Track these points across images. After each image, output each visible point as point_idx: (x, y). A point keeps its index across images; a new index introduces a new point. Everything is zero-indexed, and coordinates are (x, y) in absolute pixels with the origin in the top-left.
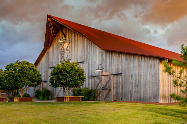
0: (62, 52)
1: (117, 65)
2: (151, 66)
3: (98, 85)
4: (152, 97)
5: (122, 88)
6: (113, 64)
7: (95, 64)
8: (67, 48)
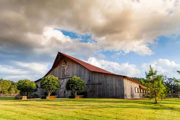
0: (64, 71)
1: (99, 79)
2: (119, 80)
3: (87, 89)
4: (120, 96)
5: (102, 91)
6: (96, 79)
7: (85, 78)
8: (67, 69)
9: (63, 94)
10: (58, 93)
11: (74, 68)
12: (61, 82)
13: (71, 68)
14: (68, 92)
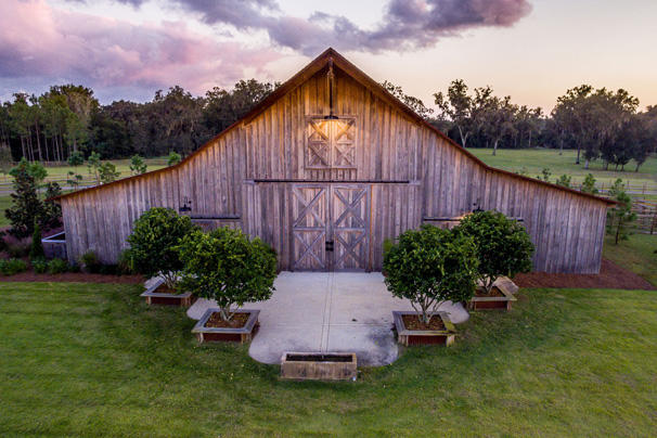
0: (317, 145)
1: (511, 202)
8: (340, 137)
9: (320, 256)
10: (287, 250)
11: (386, 138)
12: (302, 196)
13: (367, 135)
14: (349, 246)
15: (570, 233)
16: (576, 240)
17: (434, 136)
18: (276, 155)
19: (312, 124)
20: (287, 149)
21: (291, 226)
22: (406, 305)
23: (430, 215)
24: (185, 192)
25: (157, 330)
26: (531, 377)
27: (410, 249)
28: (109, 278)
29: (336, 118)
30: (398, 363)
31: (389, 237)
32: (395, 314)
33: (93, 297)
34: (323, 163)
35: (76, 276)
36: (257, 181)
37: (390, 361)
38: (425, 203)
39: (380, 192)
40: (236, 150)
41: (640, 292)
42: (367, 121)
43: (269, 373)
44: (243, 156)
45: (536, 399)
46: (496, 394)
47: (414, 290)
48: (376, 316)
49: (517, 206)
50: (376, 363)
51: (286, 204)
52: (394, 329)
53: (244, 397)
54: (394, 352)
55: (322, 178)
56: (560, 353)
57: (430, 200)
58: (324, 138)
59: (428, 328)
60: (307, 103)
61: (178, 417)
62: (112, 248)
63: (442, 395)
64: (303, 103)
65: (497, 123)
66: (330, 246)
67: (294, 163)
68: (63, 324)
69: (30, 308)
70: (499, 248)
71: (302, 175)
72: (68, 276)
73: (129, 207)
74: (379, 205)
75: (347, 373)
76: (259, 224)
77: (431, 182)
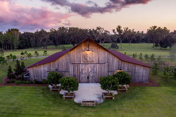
8: (90, 54)
9: (86, 80)
10: (79, 78)
11: (100, 54)
12: (82, 67)
13: (96, 54)
14: (92, 77)
15: (141, 74)
16: (143, 75)
17: (111, 54)
18: (76, 58)
19: (84, 51)
20: (79, 57)
21: (80, 74)
22: (105, 91)
23: (110, 71)
24: (56, 66)
25: (54, 96)
26: (129, 105)
27: (105, 80)
28: (40, 85)
29: (89, 51)
30: (103, 102)
31: (101, 76)
32: (103, 93)
33: (39, 90)
34: (87, 60)
35: (32, 85)
36: (72, 64)
37: (101, 102)
38: (109, 68)
39: (99, 66)
40: (67, 57)
41: (156, 87)
42: (96, 51)
43: (79, 105)
44: (69, 58)
45: (129, 109)
46: (121, 108)
47: (106, 89)
48: (98, 93)
49: (129, 68)
50: (99, 103)
51: (79, 69)
52: (102, 96)
53: (75, 109)
54: (102, 100)
55: (86, 63)
56: (135, 101)
57: (110, 67)
58: (87, 54)
59: (109, 96)
60: (83, 47)
61: (64, 113)
62: (40, 78)
63: (111, 108)
64: (82, 47)
65: (130, 36)
66: (88, 78)
67: (80, 60)
68: (35, 95)
69: (27, 92)
70: (124, 79)
71: (82, 62)
72: (31, 84)
73: (44, 70)
74: (99, 68)
75: (94, 104)
76: (73, 73)
77: (110, 64)
